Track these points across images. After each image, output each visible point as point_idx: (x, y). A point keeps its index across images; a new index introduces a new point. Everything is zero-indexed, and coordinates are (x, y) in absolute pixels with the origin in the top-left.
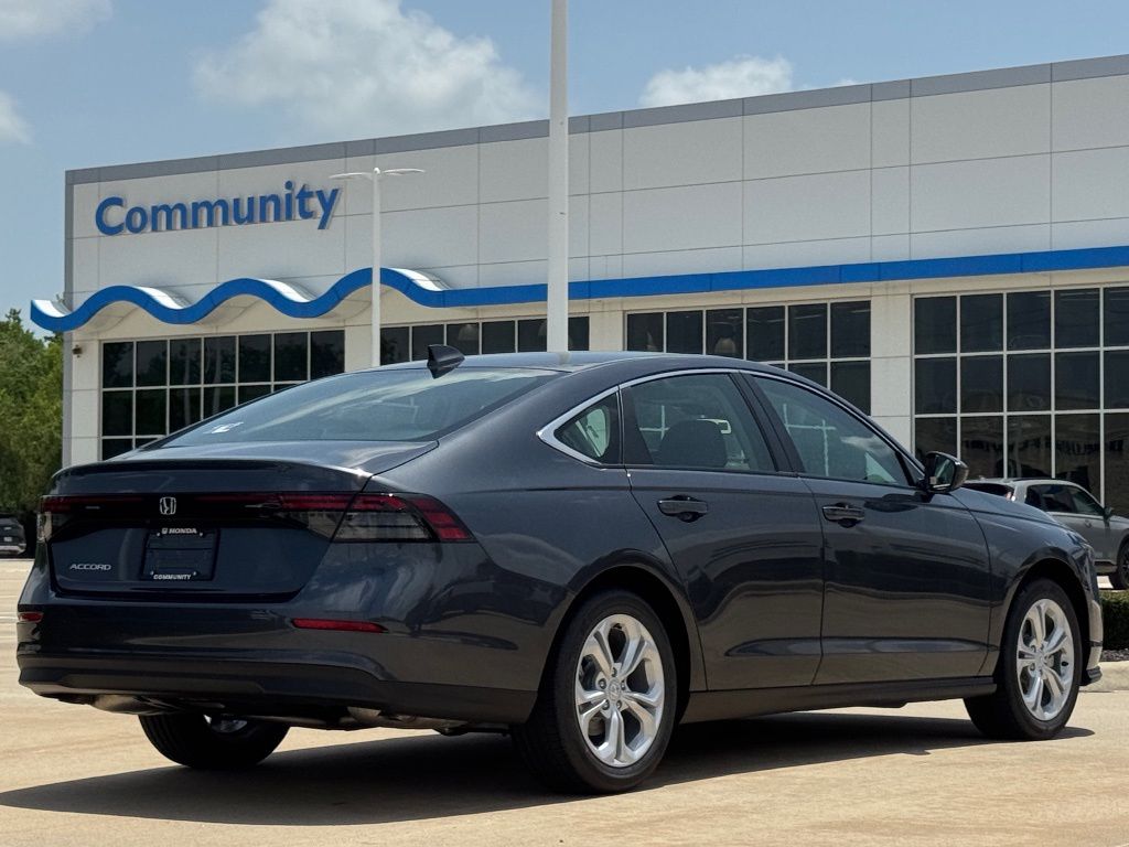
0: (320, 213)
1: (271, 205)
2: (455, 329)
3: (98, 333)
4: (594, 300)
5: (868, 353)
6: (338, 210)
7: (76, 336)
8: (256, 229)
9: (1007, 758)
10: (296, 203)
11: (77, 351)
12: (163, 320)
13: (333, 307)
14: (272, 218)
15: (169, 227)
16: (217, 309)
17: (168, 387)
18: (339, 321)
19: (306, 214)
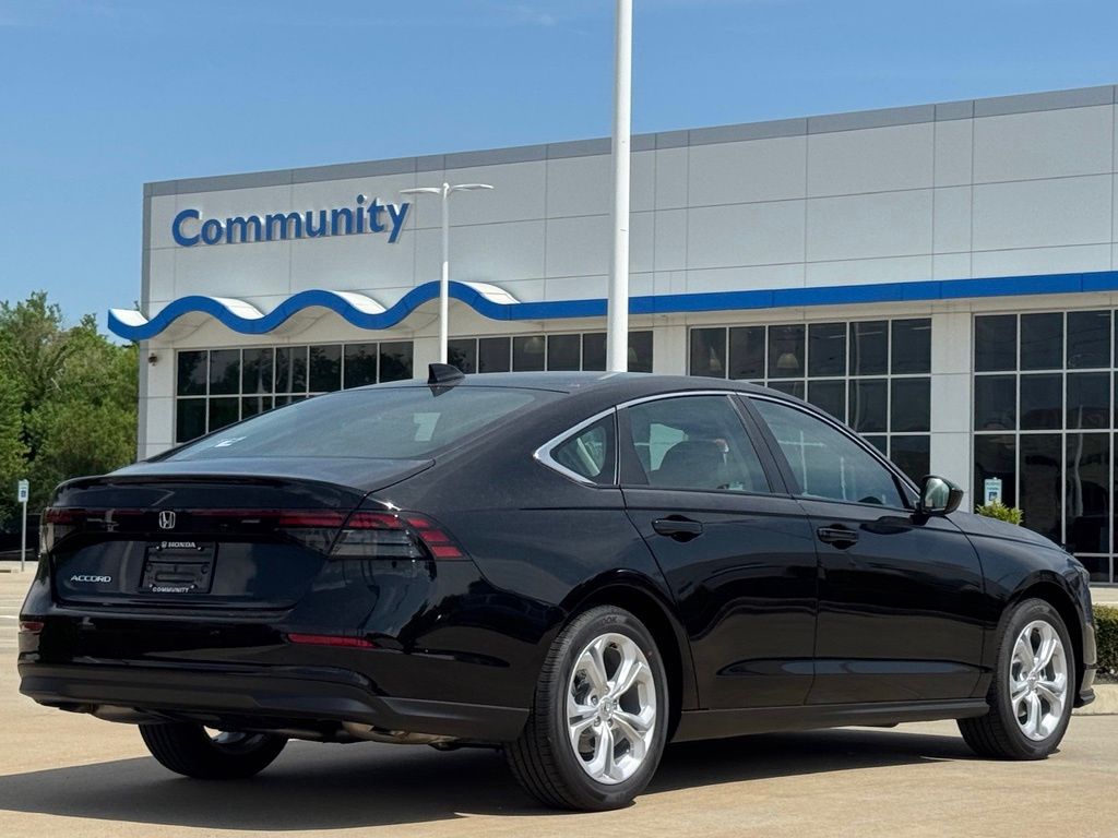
0: (391, 226)
1: (343, 219)
2: (520, 341)
3: (173, 342)
4: (658, 315)
5: (928, 369)
6: (408, 223)
7: (152, 345)
8: (328, 241)
9: (1051, 783)
10: (366, 215)
11: (153, 359)
12: (236, 330)
13: (403, 319)
14: (344, 231)
15: (244, 239)
16: (290, 319)
17: (240, 396)
18: (407, 333)
19: (377, 228)
